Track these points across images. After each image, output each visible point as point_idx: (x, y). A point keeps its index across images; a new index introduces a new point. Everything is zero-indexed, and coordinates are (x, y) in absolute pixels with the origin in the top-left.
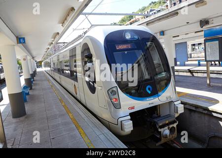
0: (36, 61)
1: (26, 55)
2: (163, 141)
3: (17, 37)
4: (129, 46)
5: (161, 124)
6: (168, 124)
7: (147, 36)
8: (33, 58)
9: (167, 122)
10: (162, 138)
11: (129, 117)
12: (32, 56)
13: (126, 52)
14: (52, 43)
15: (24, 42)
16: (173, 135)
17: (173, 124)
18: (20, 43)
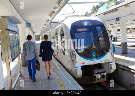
0: (35, 35)
1: (30, 31)
2: (97, 81)
3: (27, 23)
4: (85, 29)
5: (96, 72)
6: (101, 73)
7: (97, 24)
8: (34, 33)
9: (100, 72)
10: (97, 80)
11: (81, 68)
12: (33, 32)
13: (83, 33)
14: (46, 25)
15: (30, 26)
16: (104, 79)
17: (104, 73)
18: (28, 26)
